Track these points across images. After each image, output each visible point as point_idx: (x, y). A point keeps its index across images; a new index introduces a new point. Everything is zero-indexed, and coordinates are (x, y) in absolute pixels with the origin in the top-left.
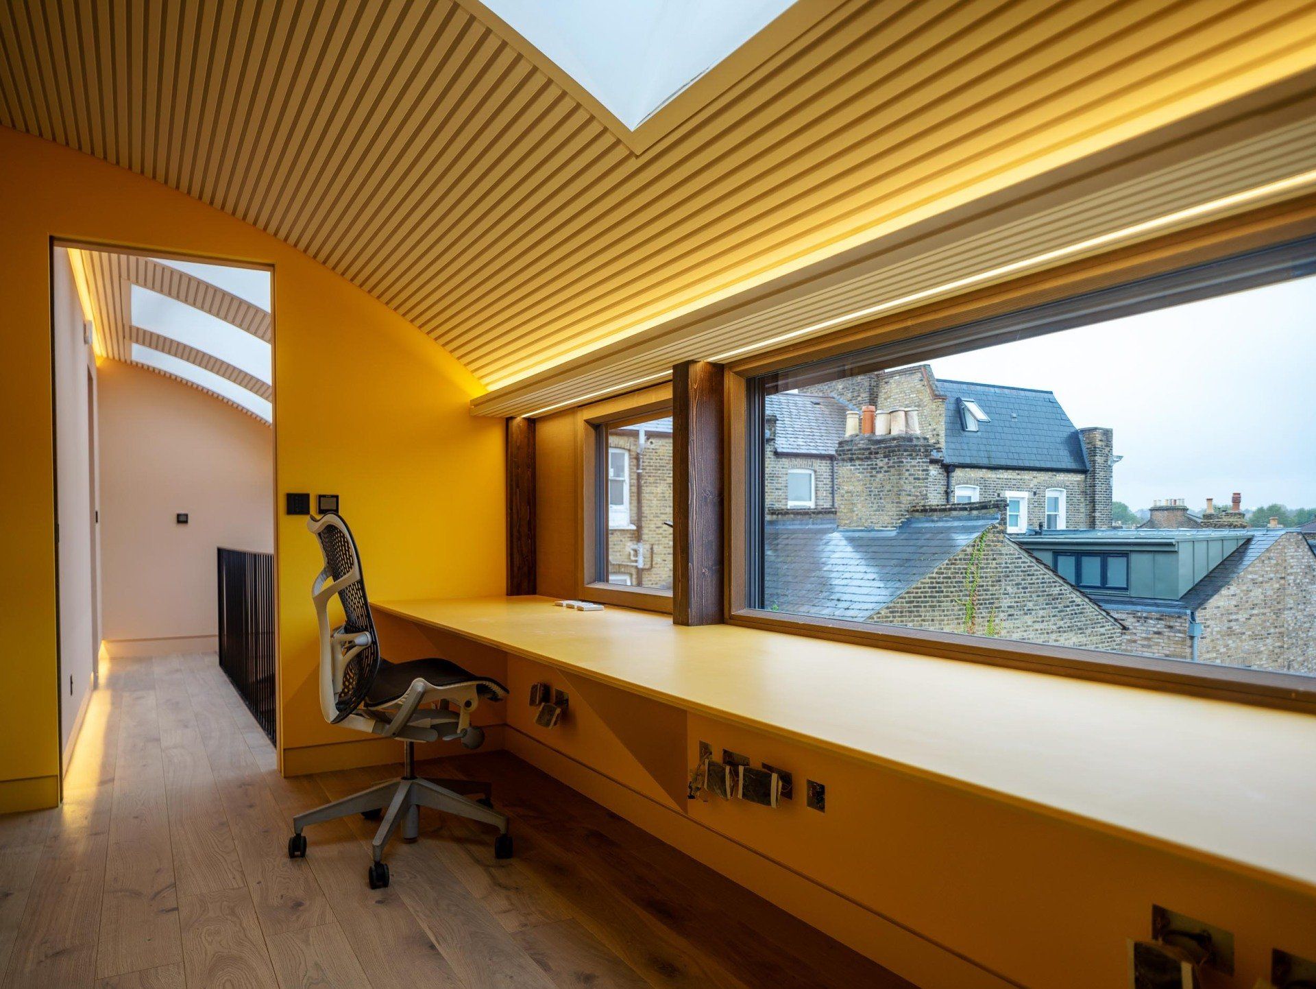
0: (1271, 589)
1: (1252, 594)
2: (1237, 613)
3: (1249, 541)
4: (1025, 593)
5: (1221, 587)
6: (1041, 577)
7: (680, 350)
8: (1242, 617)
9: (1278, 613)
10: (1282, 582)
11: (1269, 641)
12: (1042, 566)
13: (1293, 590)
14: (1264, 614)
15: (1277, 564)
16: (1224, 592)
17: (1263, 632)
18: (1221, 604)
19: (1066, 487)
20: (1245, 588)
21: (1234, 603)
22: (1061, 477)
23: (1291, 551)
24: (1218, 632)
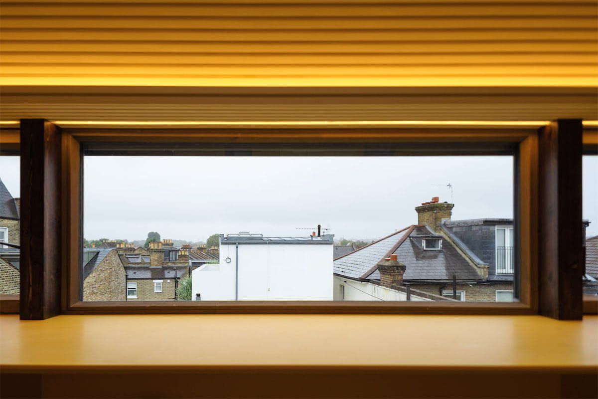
0: (107, 273)
1: (101, 276)
2: (95, 285)
3: (98, 253)
4: (3, 281)
5: (89, 273)
6: (11, 273)
7: (34, 110)
8: (97, 286)
9: (109, 283)
10: (111, 270)
11: (106, 295)
12: (12, 268)
13: (114, 273)
14: (105, 284)
15: (109, 263)
16: (91, 275)
17: (104, 291)
18: (90, 281)
19: (8, 227)
20: (98, 273)
21: (94, 280)
22: (6, 221)
23: (113, 257)
24: (89, 293)
